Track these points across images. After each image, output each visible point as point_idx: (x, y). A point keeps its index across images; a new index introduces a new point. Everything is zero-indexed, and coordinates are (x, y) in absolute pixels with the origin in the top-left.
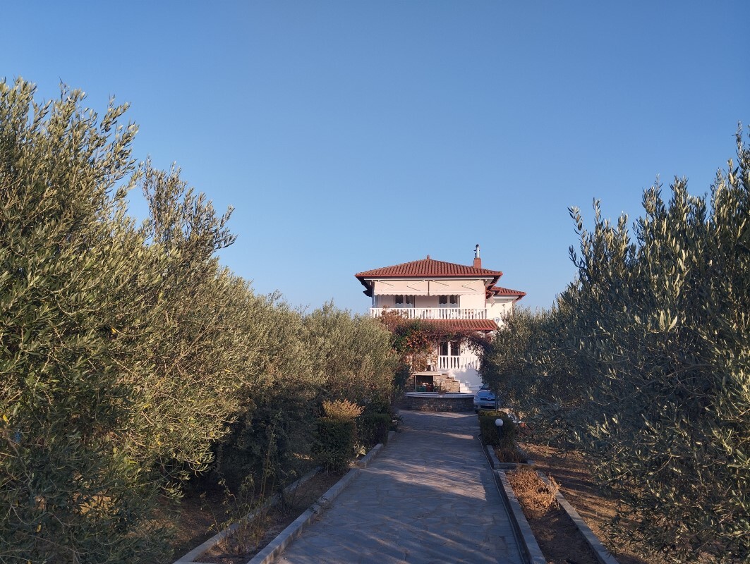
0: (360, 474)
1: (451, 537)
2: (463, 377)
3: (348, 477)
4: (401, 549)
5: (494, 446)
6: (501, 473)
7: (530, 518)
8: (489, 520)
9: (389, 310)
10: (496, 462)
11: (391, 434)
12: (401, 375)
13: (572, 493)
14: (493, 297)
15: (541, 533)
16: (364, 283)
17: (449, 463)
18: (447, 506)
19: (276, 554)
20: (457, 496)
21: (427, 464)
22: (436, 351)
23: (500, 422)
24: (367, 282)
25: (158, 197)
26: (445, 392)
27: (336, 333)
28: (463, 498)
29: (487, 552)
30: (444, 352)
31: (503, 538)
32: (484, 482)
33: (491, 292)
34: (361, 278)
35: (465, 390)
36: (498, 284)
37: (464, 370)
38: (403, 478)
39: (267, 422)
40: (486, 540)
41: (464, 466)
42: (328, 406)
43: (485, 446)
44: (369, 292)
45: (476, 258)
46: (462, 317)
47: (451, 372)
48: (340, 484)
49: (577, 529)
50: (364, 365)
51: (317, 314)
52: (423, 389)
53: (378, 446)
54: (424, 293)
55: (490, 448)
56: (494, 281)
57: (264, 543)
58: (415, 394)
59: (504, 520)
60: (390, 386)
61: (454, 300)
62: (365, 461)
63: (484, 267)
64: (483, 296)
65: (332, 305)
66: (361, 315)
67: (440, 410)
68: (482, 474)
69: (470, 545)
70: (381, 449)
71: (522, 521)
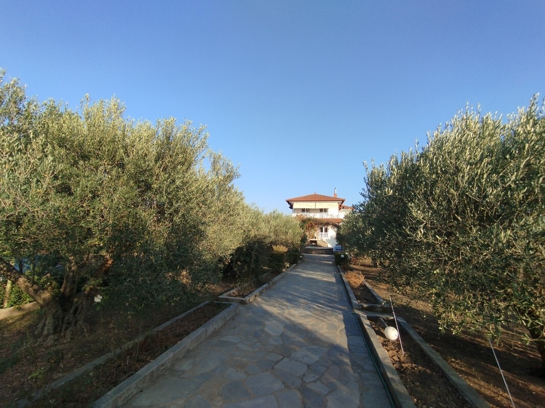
0: (287, 274)
1: (321, 293)
2: (329, 241)
3: (282, 274)
4: (302, 296)
5: (340, 265)
6: (342, 274)
7: (352, 288)
8: (337, 288)
9: (299, 214)
10: (340, 270)
11: (299, 261)
12: (304, 239)
13: (370, 281)
14: (342, 210)
15: (356, 292)
16: (289, 203)
17: (323, 271)
18: (320, 284)
19: (256, 296)
20: (324, 281)
21: (314, 271)
22: (319, 231)
23: (343, 256)
24: (290, 204)
25: (214, 161)
26: (321, 247)
27: (278, 220)
28: (327, 281)
29: (334, 297)
30: (322, 231)
31: (341, 293)
32: (335, 277)
33: (341, 207)
34: (288, 202)
35: (330, 246)
36: (343, 205)
37: (330, 238)
38: (304, 275)
39: (252, 251)
40: (335, 294)
41: (328, 272)
42: (274, 247)
43: (336, 265)
44: (291, 207)
45: (335, 193)
46: (329, 217)
47: (324, 239)
48: (279, 276)
49: (370, 291)
50: (289, 234)
51: (270, 214)
52: (313, 246)
53: (294, 265)
54: (314, 207)
55: (339, 266)
56: (342, 203)
57: (251, 292)
58: (309, 247)
59: (342, 288)
60: (299, 242)
61: (326, 210)
62: (289, 269)
63: (338, 197)
64: (338, 209)
65: (276, 210)
66: (288, 215)
67: (319, 254)
68: (334, 274)
69: (328, 295)
70: (295, 266)
71: (349, 288)
